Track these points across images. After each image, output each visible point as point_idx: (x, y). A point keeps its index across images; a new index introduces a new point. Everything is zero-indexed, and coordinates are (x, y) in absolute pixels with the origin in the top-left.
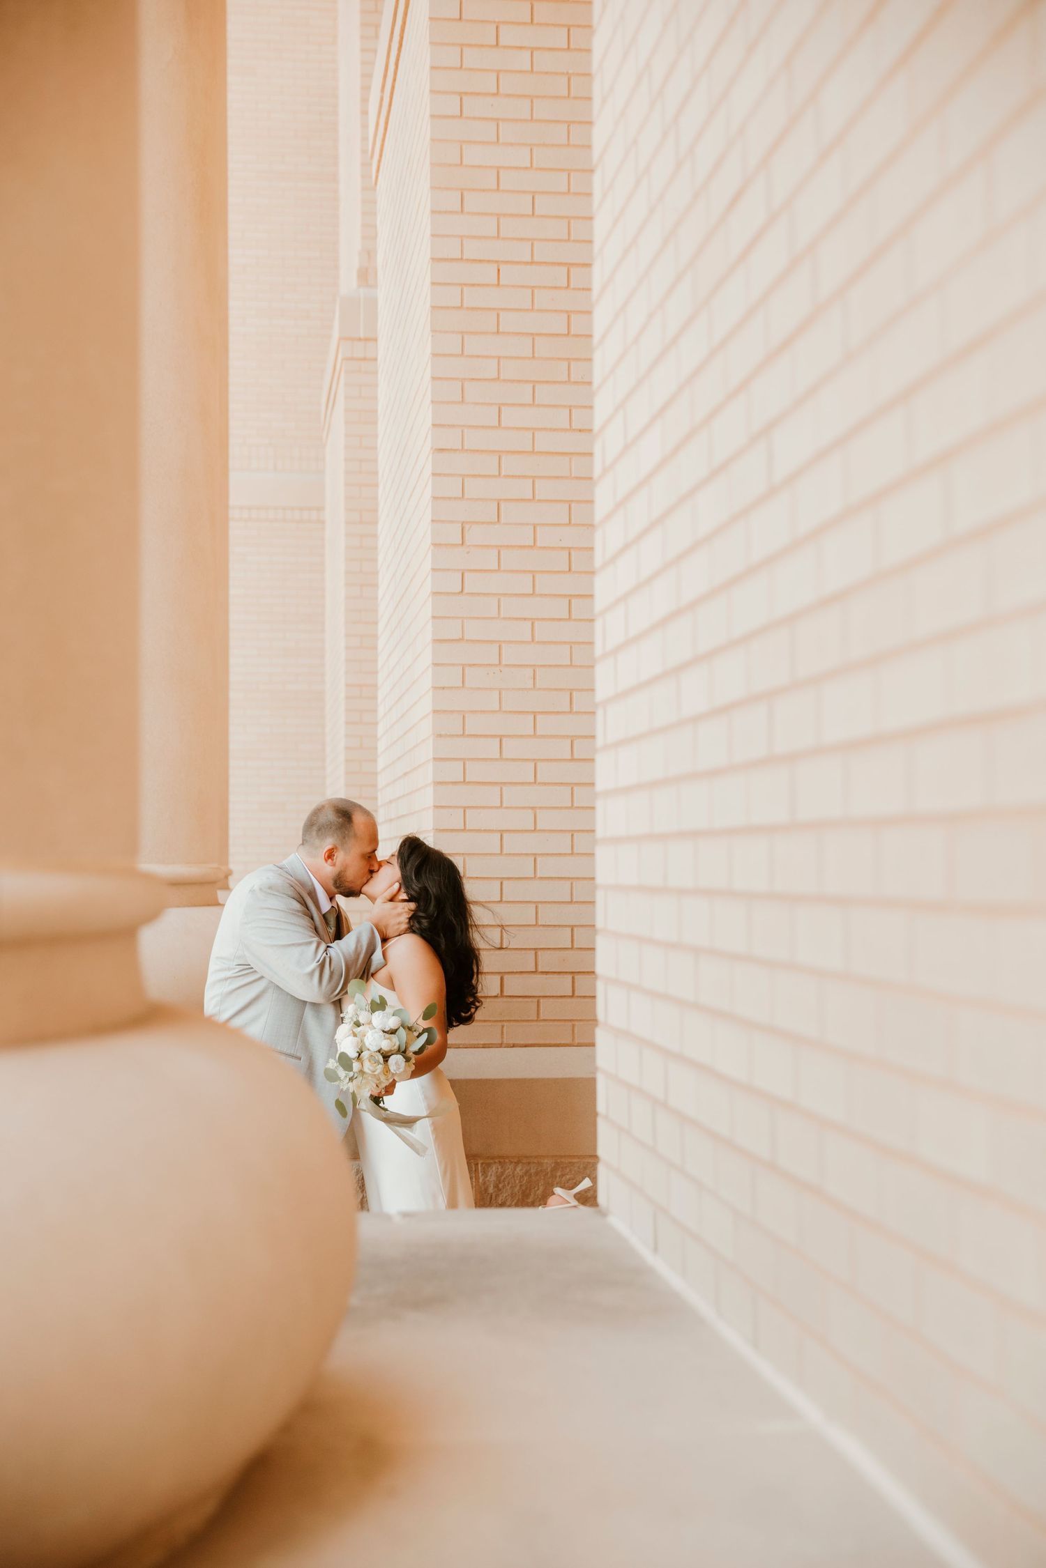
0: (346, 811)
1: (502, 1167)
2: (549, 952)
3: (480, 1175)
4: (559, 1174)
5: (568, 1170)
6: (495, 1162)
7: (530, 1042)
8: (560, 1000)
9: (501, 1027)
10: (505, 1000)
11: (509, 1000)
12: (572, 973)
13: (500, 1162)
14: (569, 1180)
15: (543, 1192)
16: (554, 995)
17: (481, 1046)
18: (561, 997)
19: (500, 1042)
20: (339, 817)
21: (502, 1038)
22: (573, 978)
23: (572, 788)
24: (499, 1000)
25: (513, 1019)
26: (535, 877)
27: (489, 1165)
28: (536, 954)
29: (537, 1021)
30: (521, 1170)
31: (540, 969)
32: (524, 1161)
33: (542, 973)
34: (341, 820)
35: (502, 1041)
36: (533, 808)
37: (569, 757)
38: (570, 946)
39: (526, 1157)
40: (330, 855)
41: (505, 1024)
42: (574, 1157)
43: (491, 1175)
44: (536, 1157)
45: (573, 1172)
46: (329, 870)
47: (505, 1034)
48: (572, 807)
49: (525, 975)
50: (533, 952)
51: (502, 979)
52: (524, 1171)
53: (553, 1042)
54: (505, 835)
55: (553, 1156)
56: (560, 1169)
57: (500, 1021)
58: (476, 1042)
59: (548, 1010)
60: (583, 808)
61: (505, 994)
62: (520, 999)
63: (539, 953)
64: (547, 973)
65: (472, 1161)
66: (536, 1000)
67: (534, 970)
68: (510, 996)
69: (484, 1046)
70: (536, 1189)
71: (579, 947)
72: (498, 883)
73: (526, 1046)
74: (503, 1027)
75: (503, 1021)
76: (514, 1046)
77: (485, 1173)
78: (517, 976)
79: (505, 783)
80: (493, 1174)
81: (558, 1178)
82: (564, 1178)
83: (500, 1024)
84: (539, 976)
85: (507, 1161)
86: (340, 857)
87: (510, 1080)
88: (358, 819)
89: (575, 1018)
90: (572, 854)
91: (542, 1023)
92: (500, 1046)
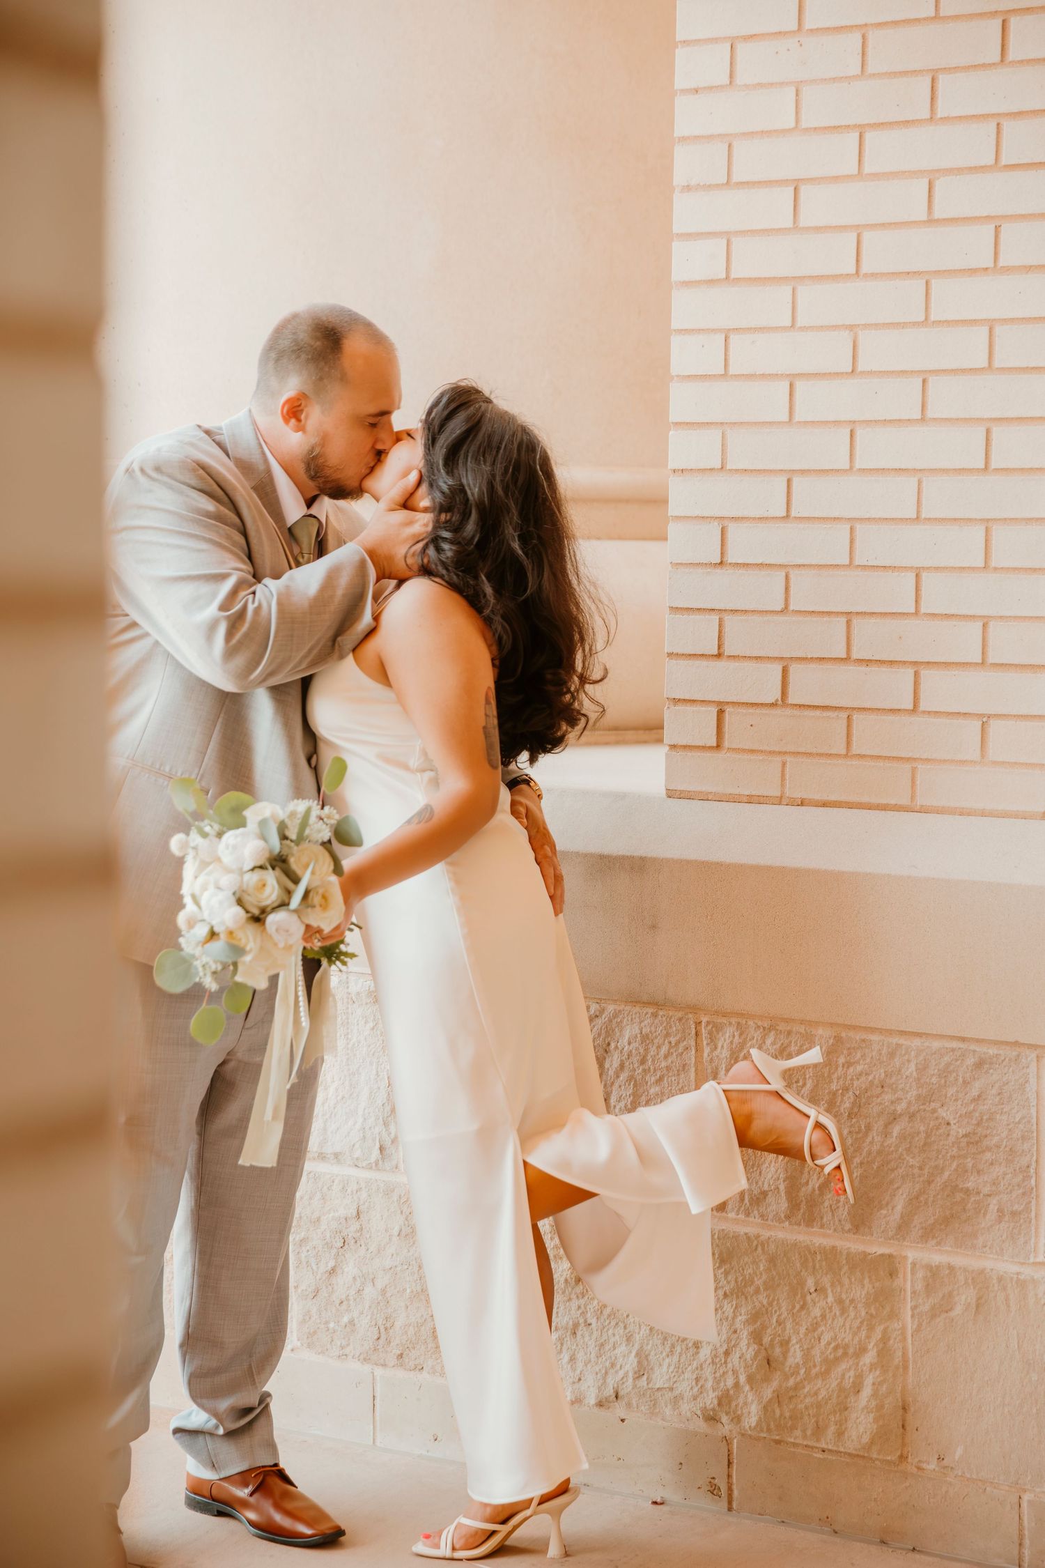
0: (333, 329)
1: (741, 1035)
2: (873, 620)
3: (705, 1043)
4: (842, 1060)
5: (859, 1055)
6: (730, 1024)
7: (833, 798)
8: (891, 718)
9: (780, 765)
10: (789, 711)
11: (796, 712)
12: (915, 663)
13: (739, 1023)
14: (860, 1074)
15: (812, 1091)
16: (879, 706)
17: (745, 799)
18: (891, 710)
19: (778, 794)
20: (317, 339)
21: (783, 785)
22: (916, 674)
23: (927, 283)
24: (778, 711)
25: (802, 750)
26: (851, 468)
27: (718, 1028)
28: (848, 623)
29: (846, 756)
30: (773, 1043)
31: (855, 656)
32: (782, 1027)
33: (860, 661)
34: (318, 343)
35: (783, 793)
36: (851, 328)
37: (925, 218)
38: (913, 610)
39: (786, 1021)
40: (294, 412)
41: (789, 759)
42: (872, 1030)
43: (722, 1046)
44: (802, 1022)
45: (868, 1060)
46: (294, 441)
47: (787, 778)
48: (926, 322)
49: (828, 666)
50: (843, 620)
51: (785, 671)
52: (777, 1046)
53: (874, 800)
54: (799, 385)
55: (832, 1025)
56: (845, 1052)
57: (780, 753)
58: (737, 791)
59: (868, 735)
60: (947, 323)
61: (791, 700)
62: (818, 713)
63: (856, 621)
64: (868, 662)
65: (690, 1016)
66: (844, 715)
67: (844, 656)
68: (800, 706)
69: (751, 800)
70: (800, 1084)
71: (929, 611)
72: (781, 482)
73: (825, 804)
74: (784, 764)
75: (785, 753)
76: (802, 803)
77: (712, 1040)
78: (813, 666)
79: (801, 279)
80: (725, 1045)
81: (840, 1069)
82: (851, 1069)
83: (779, 759)
84: (851, 671)
85: (751, 1023)
86: (315, 416)
87: (757, 869)
88: (354, 345)
89: (917, 756)
90: (923, 419)
91: (855, 762)
92: (779, 801)
